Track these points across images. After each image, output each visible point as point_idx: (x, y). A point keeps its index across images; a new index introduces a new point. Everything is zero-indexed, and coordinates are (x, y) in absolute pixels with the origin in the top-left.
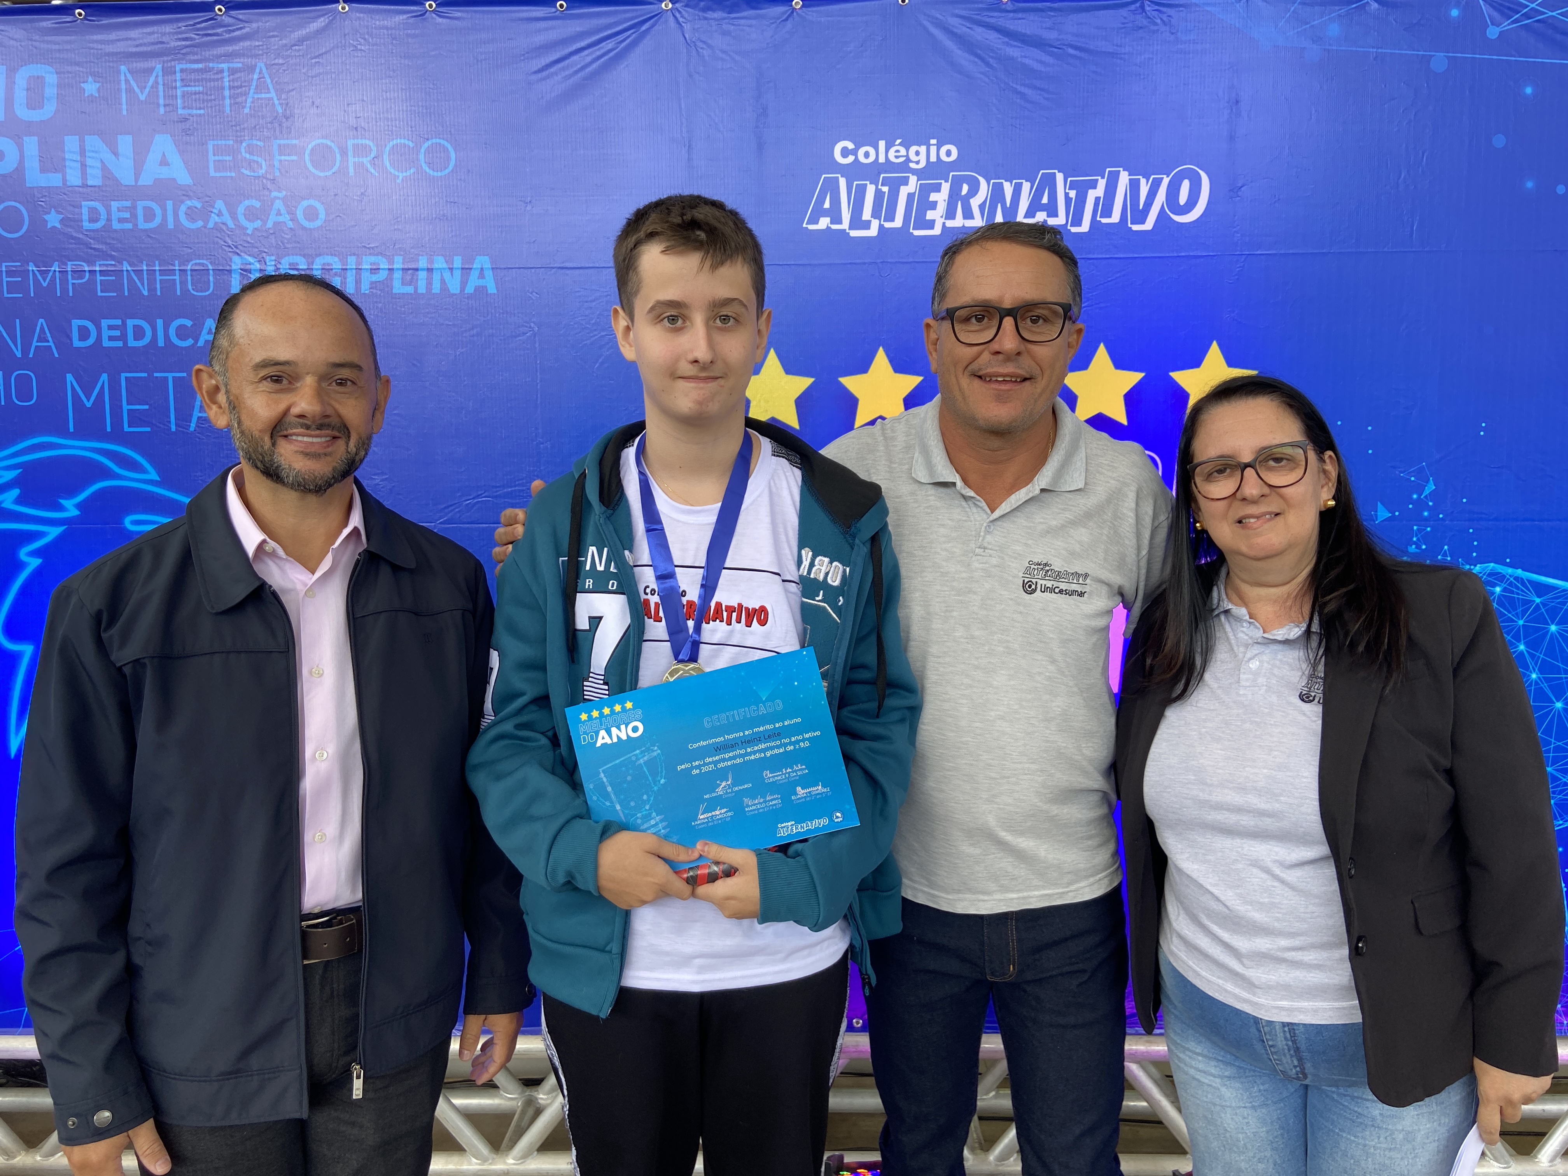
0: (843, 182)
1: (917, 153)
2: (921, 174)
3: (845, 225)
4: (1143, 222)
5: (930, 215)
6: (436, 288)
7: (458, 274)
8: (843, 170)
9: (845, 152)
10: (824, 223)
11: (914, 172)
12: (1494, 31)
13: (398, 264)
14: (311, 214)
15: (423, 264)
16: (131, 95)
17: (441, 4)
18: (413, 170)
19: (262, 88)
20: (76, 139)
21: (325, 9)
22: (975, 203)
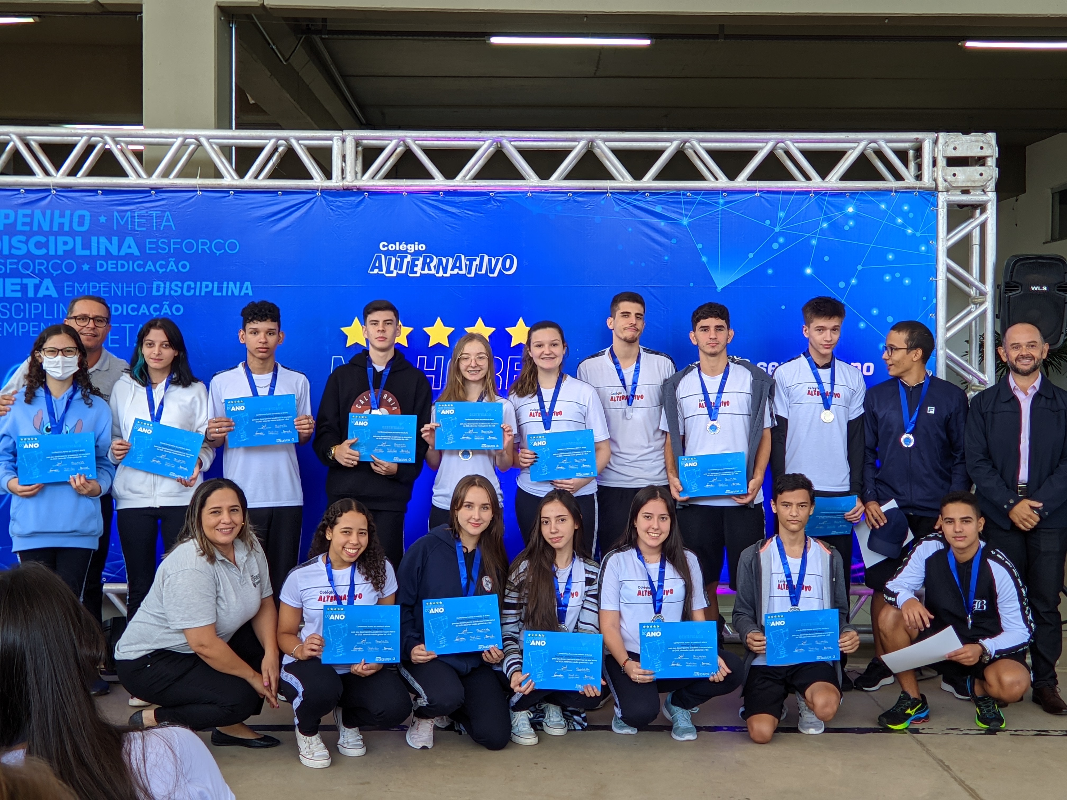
0: (383, 257)
1: (411, 247)
2: (412, 254)
3: (384, 272)
4: (493, 273)
5: (415, 269)
6: (230, 294)
7: (238, 289)
8: (384, 252)
9: (384, 246)
10: (376, 271)
11: (410, 254)
12: (617, 209)
13: (216, 284)
14: (184, 266)
15: (225, 285)
16: (118, 222)
17: (236, 192)
18: (223, 251)
19: (168, 221)
20: (96, 238)
21: (193, 194)
22: (432, 265)
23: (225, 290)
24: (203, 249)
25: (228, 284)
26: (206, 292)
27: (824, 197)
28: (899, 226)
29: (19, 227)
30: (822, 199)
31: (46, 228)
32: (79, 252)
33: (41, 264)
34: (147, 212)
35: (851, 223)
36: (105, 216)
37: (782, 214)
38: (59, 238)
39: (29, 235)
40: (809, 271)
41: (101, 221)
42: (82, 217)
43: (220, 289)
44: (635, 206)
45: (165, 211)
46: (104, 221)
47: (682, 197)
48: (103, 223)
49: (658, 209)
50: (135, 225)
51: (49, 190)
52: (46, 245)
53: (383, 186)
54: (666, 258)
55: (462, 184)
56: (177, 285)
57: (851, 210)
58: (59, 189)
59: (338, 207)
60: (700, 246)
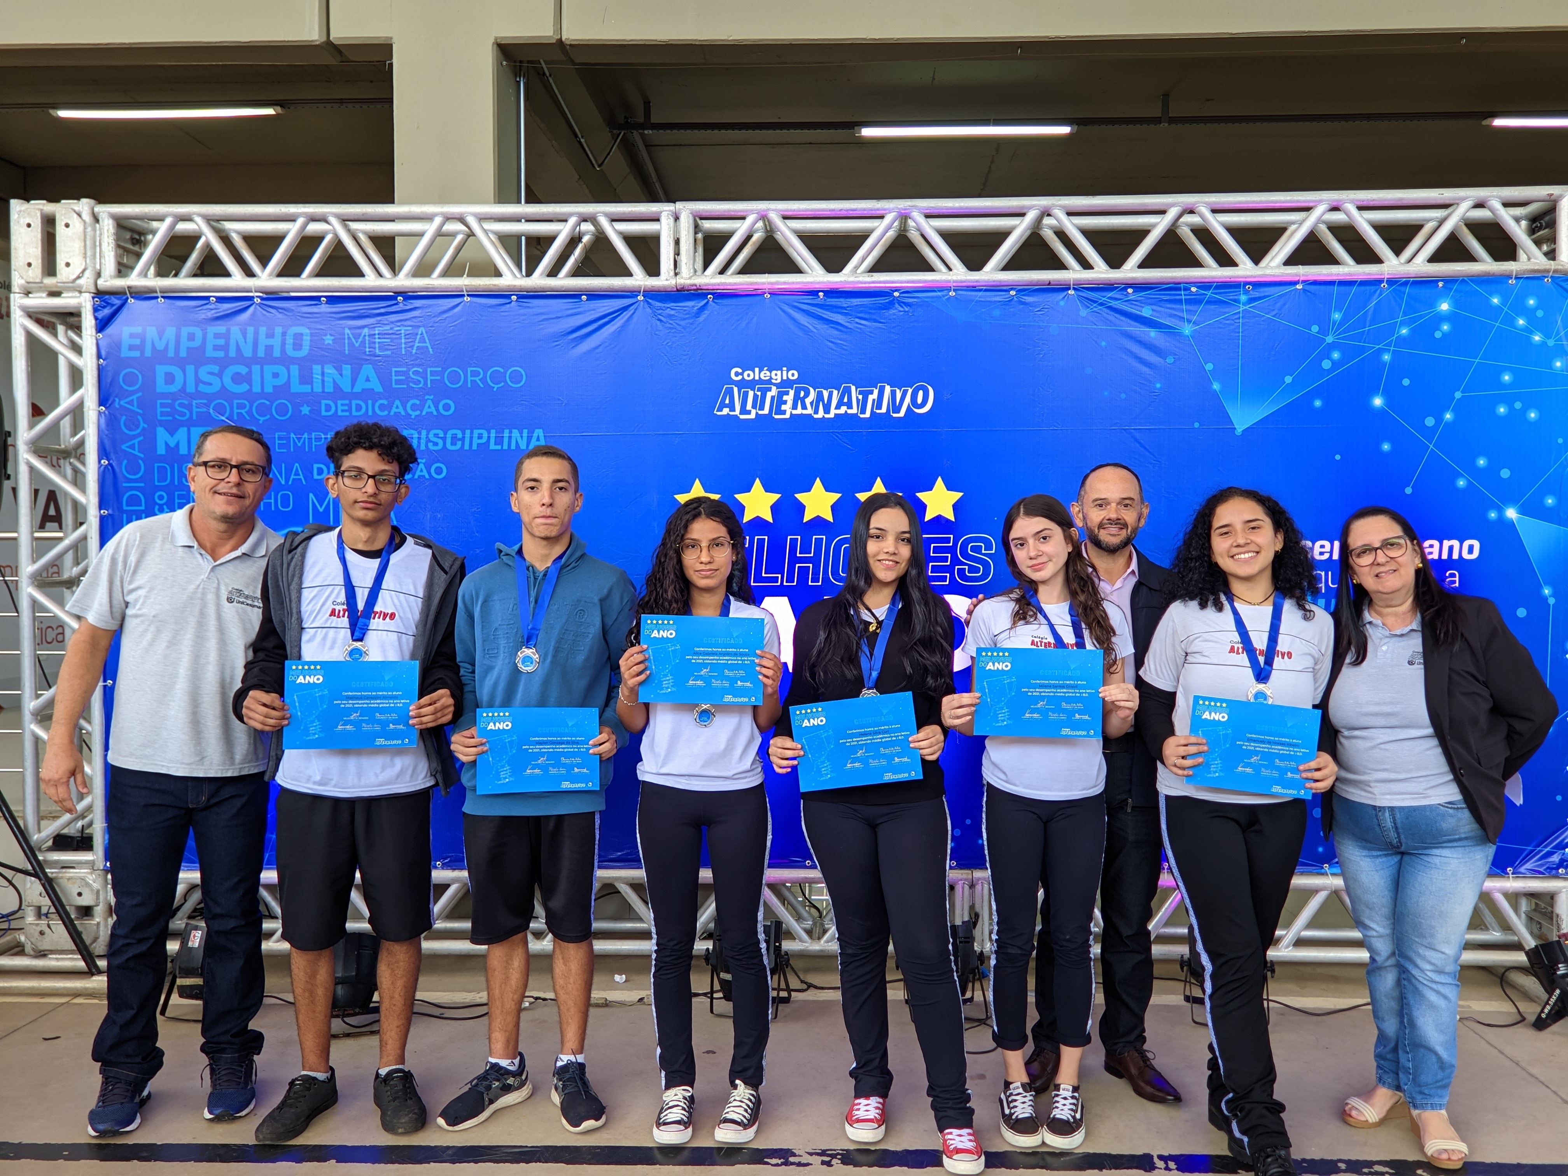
0: (736, 389)
1: (776, 375)
2: (778, 386)
3: (737, 412)
4: (899, 412)
5: (783, 407)
6: (513, 447)
7: (525, 439)
8: (736, 383)
9: (737, 374)
10: (726, 411)
12: (1084, 313)
13: (493, 434)
14: (447, 407)
15: (506, 434)
16: (351, 344)
17: (520, 297)
18: (503, 384)
19: (422, 340)
20: (319, 367)
21: (458, 300)
22: (808, 401)
23: (506, 440)
24: (473, 382)
25: (511, 432)
26: (479, 445)
27: (1402, 289)
28: (1521, 330)
29: (210, 353)
30: (1400, 291)
31: (248, 353)
32: (296, 387)
33: (240, 406)
34: (391, 329)
35: (1445, 327)
36: (331, 335)
37: (1337, 316)
38: (266, 367)
39: (223, 364)
40: (1378, 402)
41: (327, 342)
42: (298, 337)
43: (499, 440)
44: (1111, 308)
45: (419, 326)
46: (331, 342)
47: (1182, 293)
48: (329, 344)
49: (1147, 312)
50: (375, 348)
51: (251, 298)
52: (248, 379)
53: (735, 284)
54: (1158, 386)
55: (852, 279)
56: (436, 435)
57: (1445, 307)
58: (265, 296)
59: (670, 316)
60: (1209, 367)
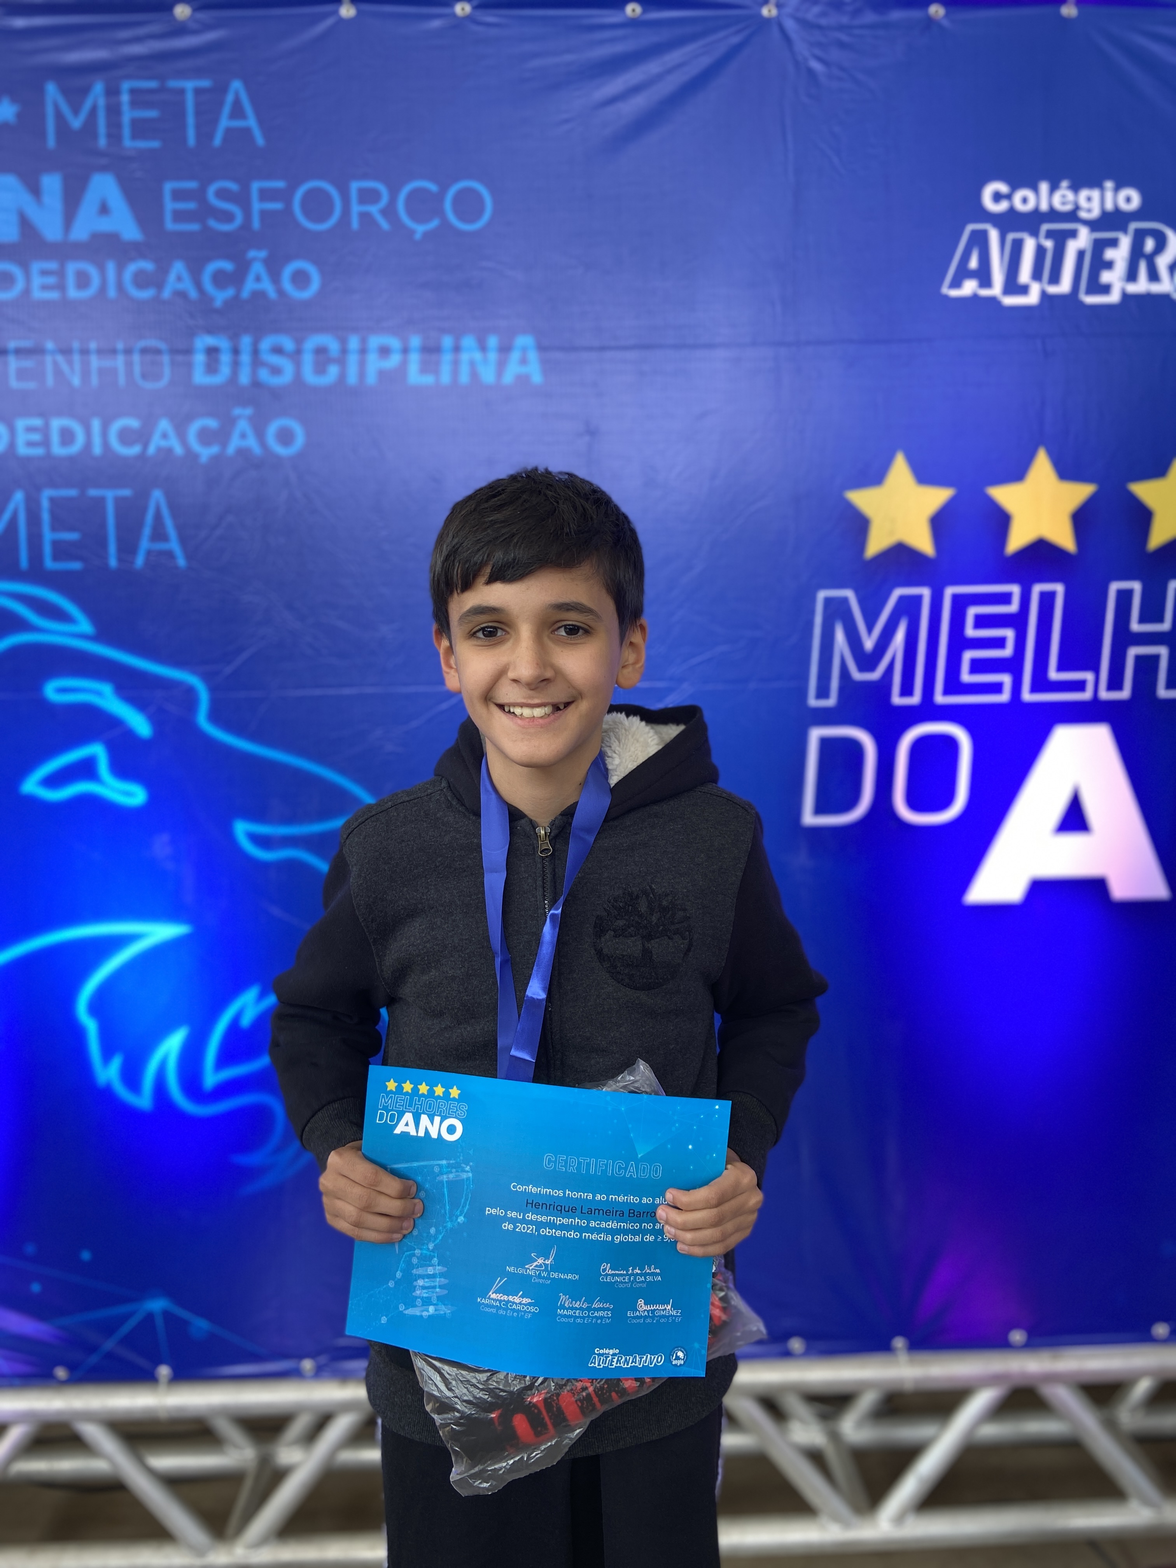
0: (994, 235)
1: (1089, 199)
2: (1094, 225)
3: (996, 289)
5: (1106, 277)
6: (464, 378)
7: (493, 356)
8: (997, 220)
9: (997, 197)
10: (969, 287)
11: (1086, 223)
14: (301, 279)
16: (61, 122)
18: (436, 222)
19: (237, 112)
21: (324, 10)
22: (1163, 261)
23: (447, 362)
25: (458, 345)
26: (379, 376)
36: (12, 99)
41: (2, 120)
46: (12, 119)
48: (7, 123)
